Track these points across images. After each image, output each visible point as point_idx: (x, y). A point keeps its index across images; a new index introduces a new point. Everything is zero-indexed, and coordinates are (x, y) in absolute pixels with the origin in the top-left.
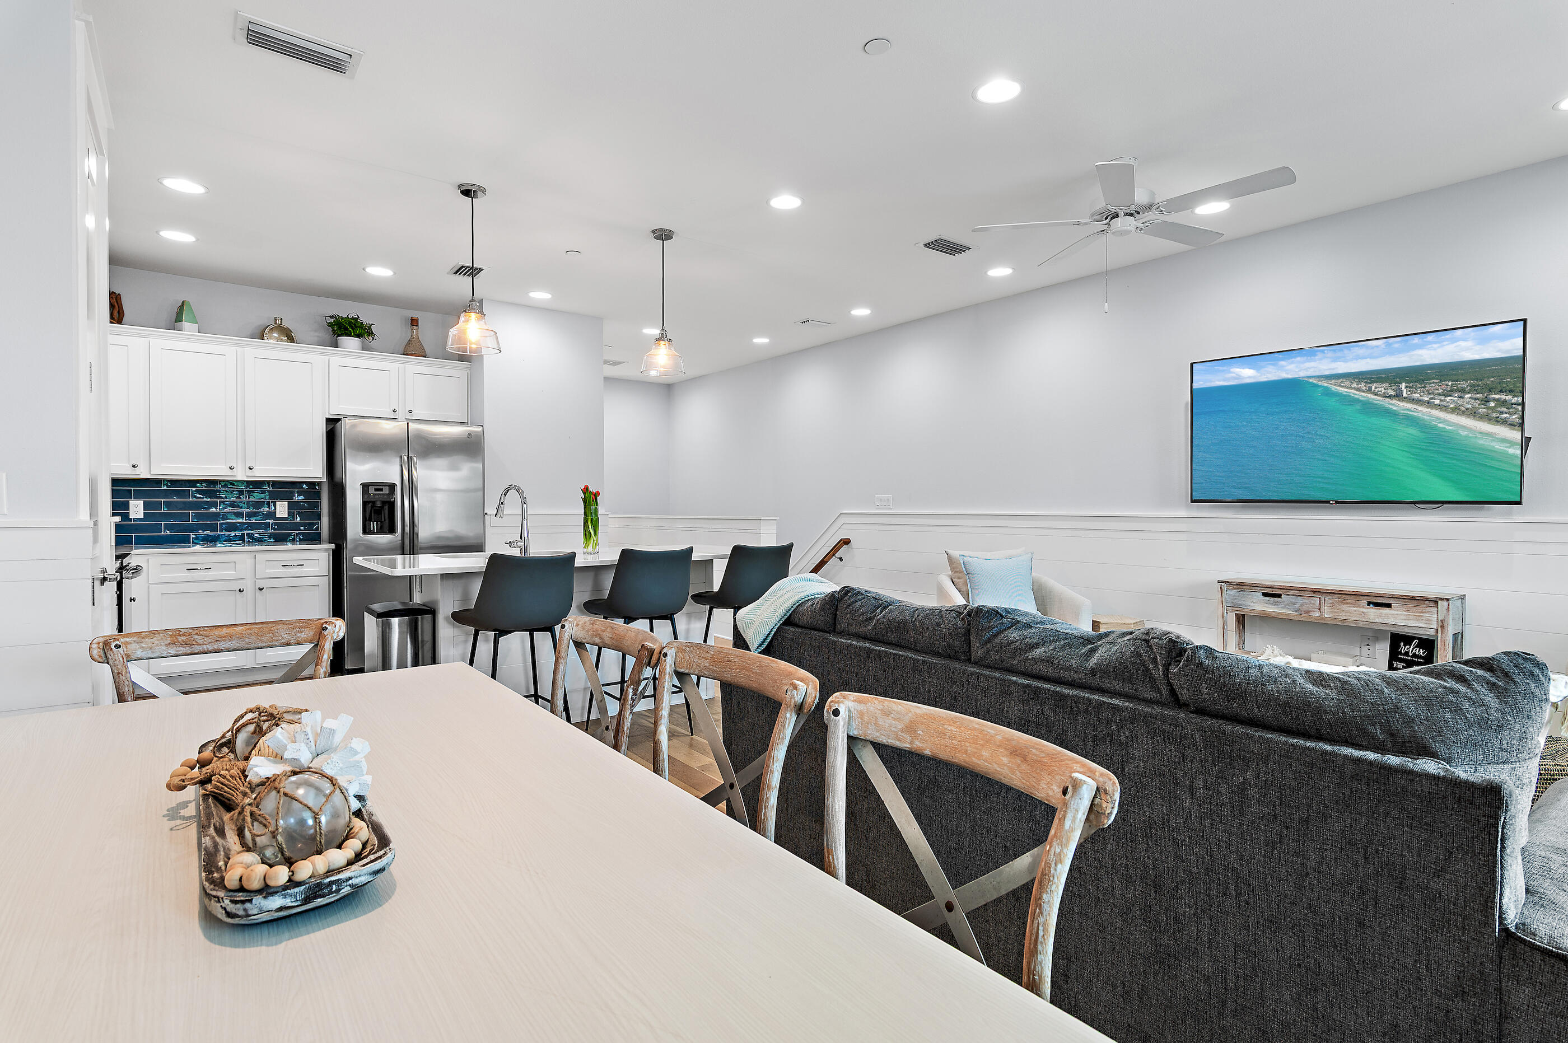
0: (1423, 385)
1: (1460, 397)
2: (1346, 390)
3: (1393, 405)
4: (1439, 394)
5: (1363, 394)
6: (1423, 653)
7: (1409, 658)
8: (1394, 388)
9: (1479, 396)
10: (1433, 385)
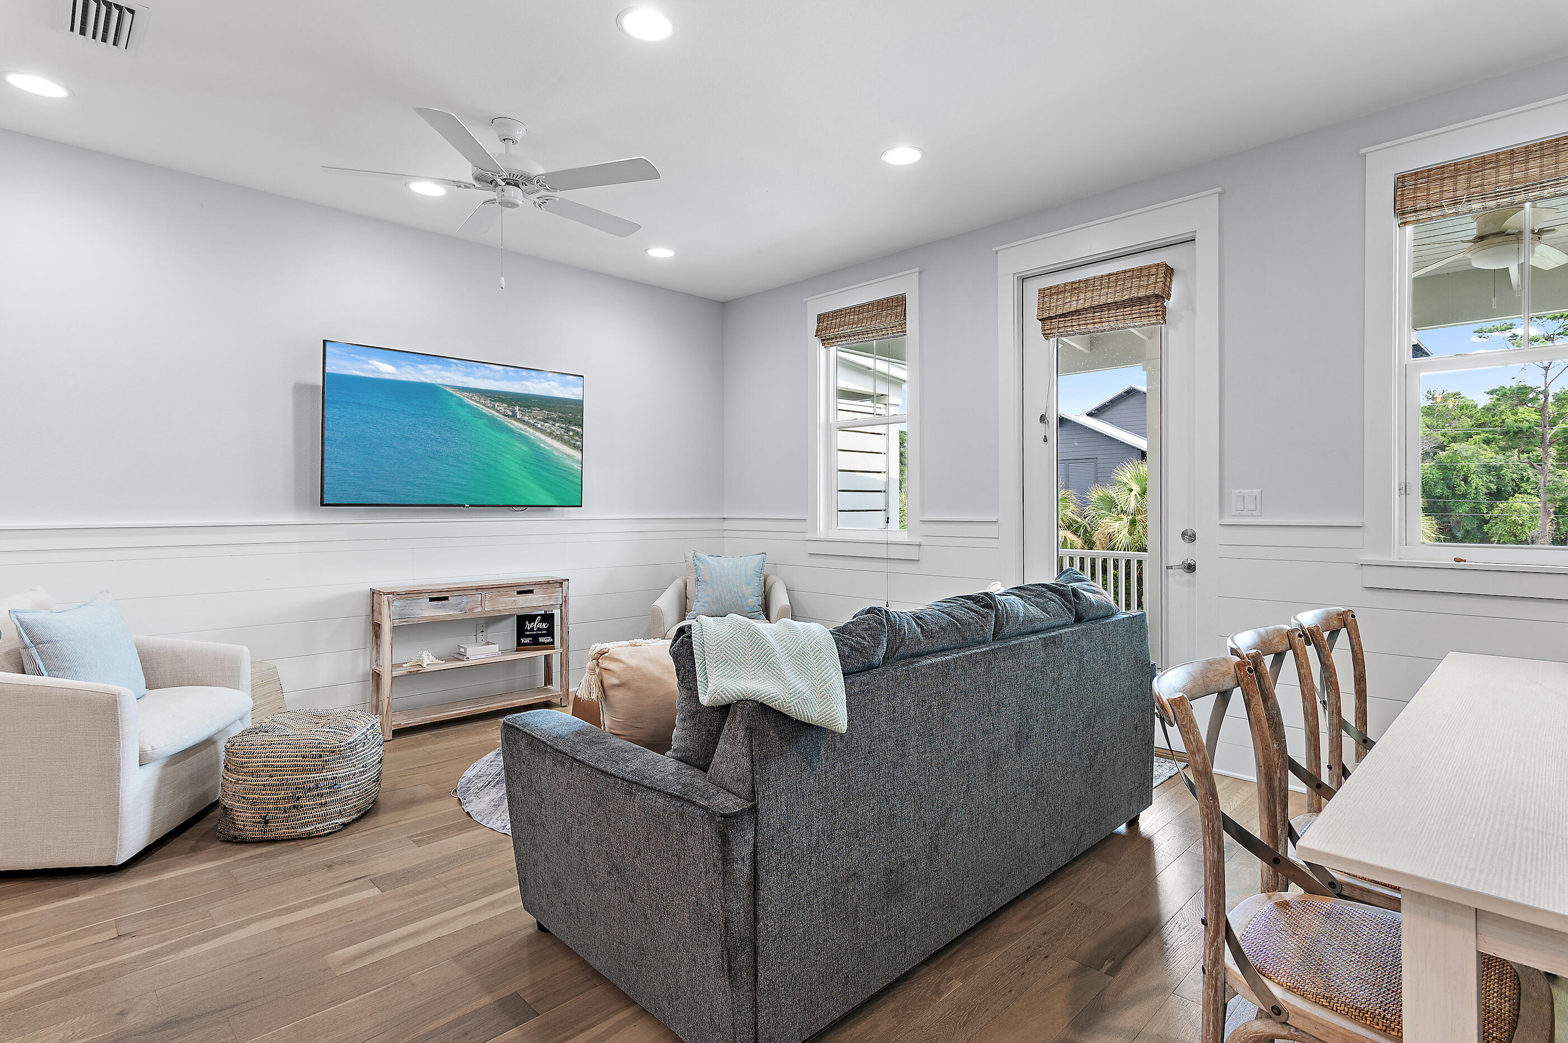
0: (530, 411)
1: (553, 425)
2: (476, 404)
3: (510, 423)
4: (539, 420)
5: (488, 410)
6: (546, 626)
7: (535, 633)
8: (511, 409)
9: (564, 425)
10: (536, 412)
